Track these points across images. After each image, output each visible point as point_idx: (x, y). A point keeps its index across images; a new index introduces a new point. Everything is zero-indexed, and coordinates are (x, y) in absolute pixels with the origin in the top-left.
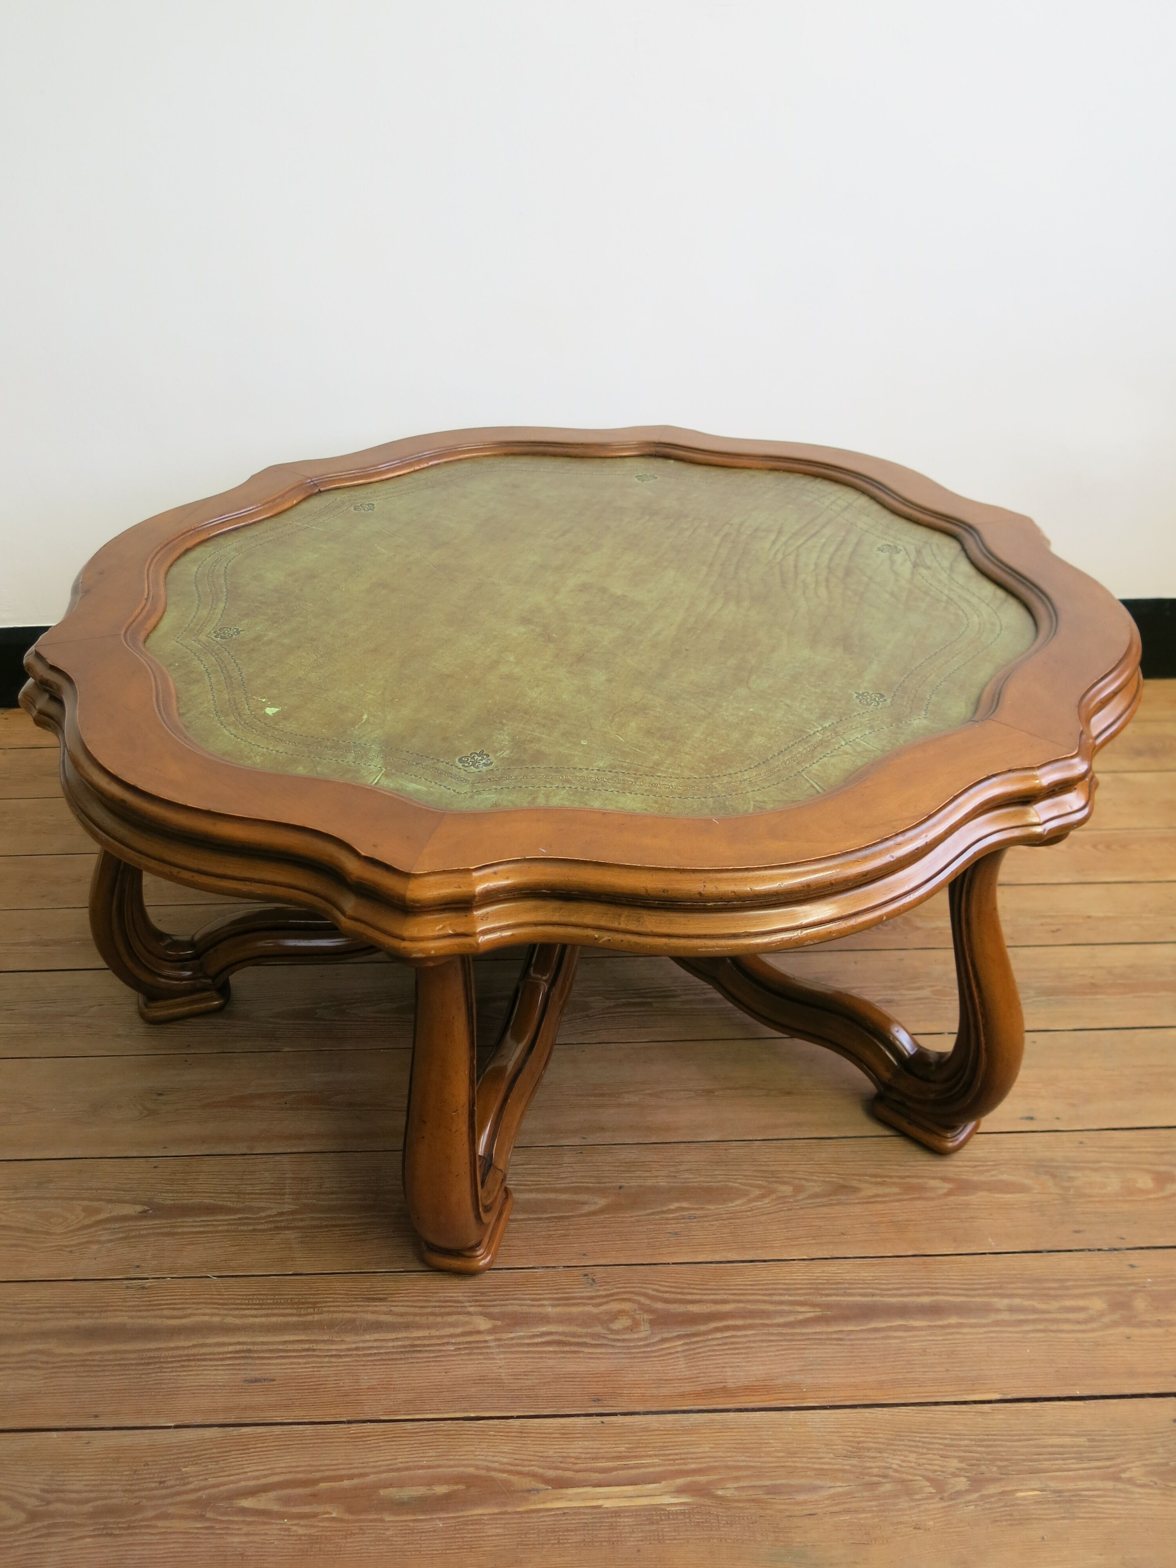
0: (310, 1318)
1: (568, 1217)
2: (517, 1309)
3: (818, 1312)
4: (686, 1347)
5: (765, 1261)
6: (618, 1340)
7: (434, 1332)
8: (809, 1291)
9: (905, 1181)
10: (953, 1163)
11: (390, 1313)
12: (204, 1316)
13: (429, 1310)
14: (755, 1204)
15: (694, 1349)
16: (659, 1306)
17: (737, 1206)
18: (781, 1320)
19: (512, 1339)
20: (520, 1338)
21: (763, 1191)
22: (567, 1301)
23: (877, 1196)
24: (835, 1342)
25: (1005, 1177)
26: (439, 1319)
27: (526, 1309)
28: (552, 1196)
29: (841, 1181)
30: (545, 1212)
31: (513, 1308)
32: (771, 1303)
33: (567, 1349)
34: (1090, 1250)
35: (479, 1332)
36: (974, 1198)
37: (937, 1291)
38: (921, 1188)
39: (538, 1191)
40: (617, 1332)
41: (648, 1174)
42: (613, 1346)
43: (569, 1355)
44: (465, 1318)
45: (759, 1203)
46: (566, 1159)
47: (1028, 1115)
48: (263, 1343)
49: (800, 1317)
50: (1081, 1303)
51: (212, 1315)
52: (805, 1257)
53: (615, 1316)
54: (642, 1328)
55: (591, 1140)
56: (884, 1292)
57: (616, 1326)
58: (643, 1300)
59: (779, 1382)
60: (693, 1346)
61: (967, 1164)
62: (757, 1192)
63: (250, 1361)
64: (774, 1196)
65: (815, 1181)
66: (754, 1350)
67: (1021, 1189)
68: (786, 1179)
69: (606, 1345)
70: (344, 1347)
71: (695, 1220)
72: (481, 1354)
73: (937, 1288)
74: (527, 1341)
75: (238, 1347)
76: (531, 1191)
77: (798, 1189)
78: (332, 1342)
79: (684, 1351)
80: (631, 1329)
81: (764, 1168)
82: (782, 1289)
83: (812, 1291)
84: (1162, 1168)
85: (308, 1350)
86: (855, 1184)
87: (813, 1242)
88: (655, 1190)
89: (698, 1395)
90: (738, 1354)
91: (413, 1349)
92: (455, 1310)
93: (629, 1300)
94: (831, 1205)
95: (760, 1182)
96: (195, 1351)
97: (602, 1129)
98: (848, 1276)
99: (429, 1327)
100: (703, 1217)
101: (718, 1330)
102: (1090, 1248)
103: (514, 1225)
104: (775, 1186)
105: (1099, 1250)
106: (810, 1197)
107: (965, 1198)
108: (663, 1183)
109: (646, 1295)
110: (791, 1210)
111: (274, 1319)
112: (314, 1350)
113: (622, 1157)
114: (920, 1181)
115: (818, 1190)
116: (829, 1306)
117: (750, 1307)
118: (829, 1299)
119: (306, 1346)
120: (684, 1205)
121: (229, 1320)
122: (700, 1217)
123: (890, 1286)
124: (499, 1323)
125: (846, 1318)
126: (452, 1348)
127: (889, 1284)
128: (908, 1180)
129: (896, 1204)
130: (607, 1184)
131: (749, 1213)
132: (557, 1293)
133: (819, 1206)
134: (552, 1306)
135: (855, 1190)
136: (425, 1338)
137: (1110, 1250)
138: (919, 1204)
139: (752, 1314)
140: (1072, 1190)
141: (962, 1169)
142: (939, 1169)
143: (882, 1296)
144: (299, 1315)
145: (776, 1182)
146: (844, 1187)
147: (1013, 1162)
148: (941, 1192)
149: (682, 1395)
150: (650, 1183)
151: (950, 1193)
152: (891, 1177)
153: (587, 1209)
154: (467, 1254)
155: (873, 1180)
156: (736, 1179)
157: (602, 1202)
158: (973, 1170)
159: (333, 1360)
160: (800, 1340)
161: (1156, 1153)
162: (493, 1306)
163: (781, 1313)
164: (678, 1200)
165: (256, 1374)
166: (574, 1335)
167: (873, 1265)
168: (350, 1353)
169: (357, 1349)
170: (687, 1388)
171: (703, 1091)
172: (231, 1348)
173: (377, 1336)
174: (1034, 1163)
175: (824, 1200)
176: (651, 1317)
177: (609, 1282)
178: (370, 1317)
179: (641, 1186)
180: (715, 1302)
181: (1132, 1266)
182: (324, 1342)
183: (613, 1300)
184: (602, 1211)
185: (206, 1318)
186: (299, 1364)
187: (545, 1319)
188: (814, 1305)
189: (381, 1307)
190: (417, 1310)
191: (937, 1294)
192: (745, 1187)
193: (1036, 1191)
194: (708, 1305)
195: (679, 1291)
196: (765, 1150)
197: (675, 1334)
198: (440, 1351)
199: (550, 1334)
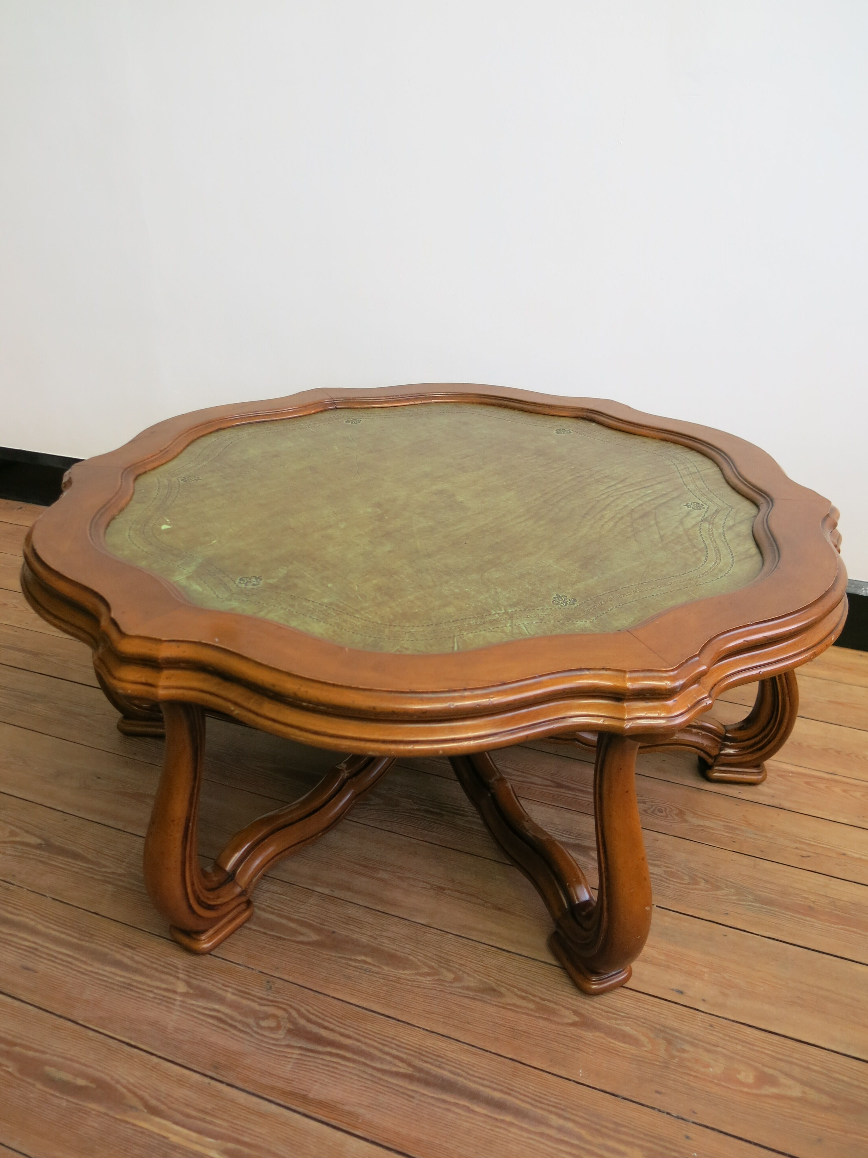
0: (83, 943)
1: (285, 939)
2: (209, 987)
3: (410, 1071)
4: (300, 1057)
5: (398, 1020)
6: (258, 1033)
7: (148, 981)
8: (414, 1053)
9: (543, 1002)
10: (592, 1003)
11: (132, 959)
12: (28, 919)
13: (155, 966)
14: (418, 977)
15: (304, 1060)
16: (302, 1022)
17: (405, 974)
18: (378, 1065)
19: (192, 1005)
20: (199, 1006)
21: (430, 971)
22: (244, 994)
23: (514, 1005)
24: (407, 1097)
25: (627, 1029)
26: (157, 974)
27: (215, 989)
28: (284, 921)
29: (494, 985)
30: (272, 930)
31: (207, 985)
32: (381, 1051)
33: (222, 1025)
34: (659, 1111)
35: (175, 992)
36: (589, 1035)
37: (512, 1092)
38: (553, 1012)
39: (278, 915)
40: (262, 1028)
41: (358, 930)
42: (252, 1036)
43: (219, 1030)
44: (172, 979)
45: (422, 978)
46: (311, 901)
47: (680, 989)
48: (47, 948)
49: (395, 1069)
50: (622, 1148)
51: (32, 920)
52: (428, 1029)
53: (267, 1016)
54: (280, 1032)
55: (337, 894)
56: (469, 1077)
57: (263, 1023)
58: (294, 1013)
59: (346, 1108)
60: (305, 1058)
61: (603, 1007)
62: (426, 970)
63: (32, 956)
64: (436, 977)
65: (475, 977)
66: (345, 1078)
67: (635, 1041)
68: (454, 969)
69: (248, 1033)
70: (90, 969)
71: (369, 973)
72: (166, 1006)
73: (512, 1090)
74: (200, 1010)
75: (32, 945)
76: (273, 913)
77: (457, 979)
78: (85, 963)
79: (297, 1059)
80: (271, 1029)
81: (443, 955)
82: (395, 1044)
83: (417, 1054)
84: (770, 1071)
85: (69, 962)
86: (503, 990)
87: (442, 1020)
88: (356, 943)
89: (284, 1093)
90: (332, 1076)
91: (128, 987)
92: (171, 972)
93: (285, 1010)
94: (475, 999)
95: (433, 964)
96: (9, 937)
97: (349, 889)
98: (450, 1054)
99: (147, 976)
100: (376, 973)
101: (330, 1054)
102: (661, 1109)
103: (247, 932)
104: (443, 970)
105: (668, 1114)
106: (463, 988)
107: (583, 1032)
108: (364, 940)
109: (298, 1011)
110: (442, 991)
111: (63, 936)
112: (71, 964)
113: (349, 912)
114: (556, 1007)
115: (472, 984)
116: (420, 1070)
117: (364, 1047)
118: (425, 1064)
119: (69, 960)
120: (369, 960)
121: (40, 927)
122: (373, 972)
123: (476, 1074)
124: (191, 991)
125: (427, 1083)
126: (152, 995)
127: (477, 1072)
128: (546, 1003)
129: (525, 1016)
130: (326, 927)
131: (410, 983)
132: (241, 987)
133: (465, 997)
134: (233, 994)
135: (501, 995)
136: (140, 982)
137: (677, 1117)
138: (542, 1023)
139: (361, 1053)
140: (677, 1059)
141: (595, 1010)
142: (576, 1003)
143: (466, 1078)
144: (79, 939)
145: (445, 968)
146: (494, 990)
147: (642, 1020)
148: (566, 1020)
149: (273, 1088)
150: (355, 936)
151: (574, 1024)
152: (534, 996)
153: (301, 938)
154: (194, 936)
155: (519, 993)
156: (418, 956)
157: (314, 937)
158: (604, 1014)
159: (78, 974)
160: (382, 1085)
161: (773, 1057)
162: (196, 979)
163: (382, 1061)
164: (365, 955)
165: (30, 965)
166: (232, 1018)
167: (474, 1054)
168: (91, 974)
169: (96, 973)
170: (280, 1084)
171: (438, 887)
172: (28, 944)
173: (113, 970)
174: (658, 1027)
175: (471, 994)
176: (291, 1027)
177: (280, 993)
178: (118, 956)
179: (348, 936)
180: (342, 1034)
181: (687, 1137)
182: (82, 961)
183: (274, 1006)
184: (309, 944)
185: (27, 920)
186: (58, 968)
187: (222, 1000)
188: (410, 1065)
189: (129, 952)
190: (148, 963)
191: (509, 1094)
192: (419, 963)
193: (645, 1049)
194: (336, 1034)
195: (323, 1017)
196: (452, 943)
197: (299, 1045)
198: (143, 994)
199: (218, 1011)
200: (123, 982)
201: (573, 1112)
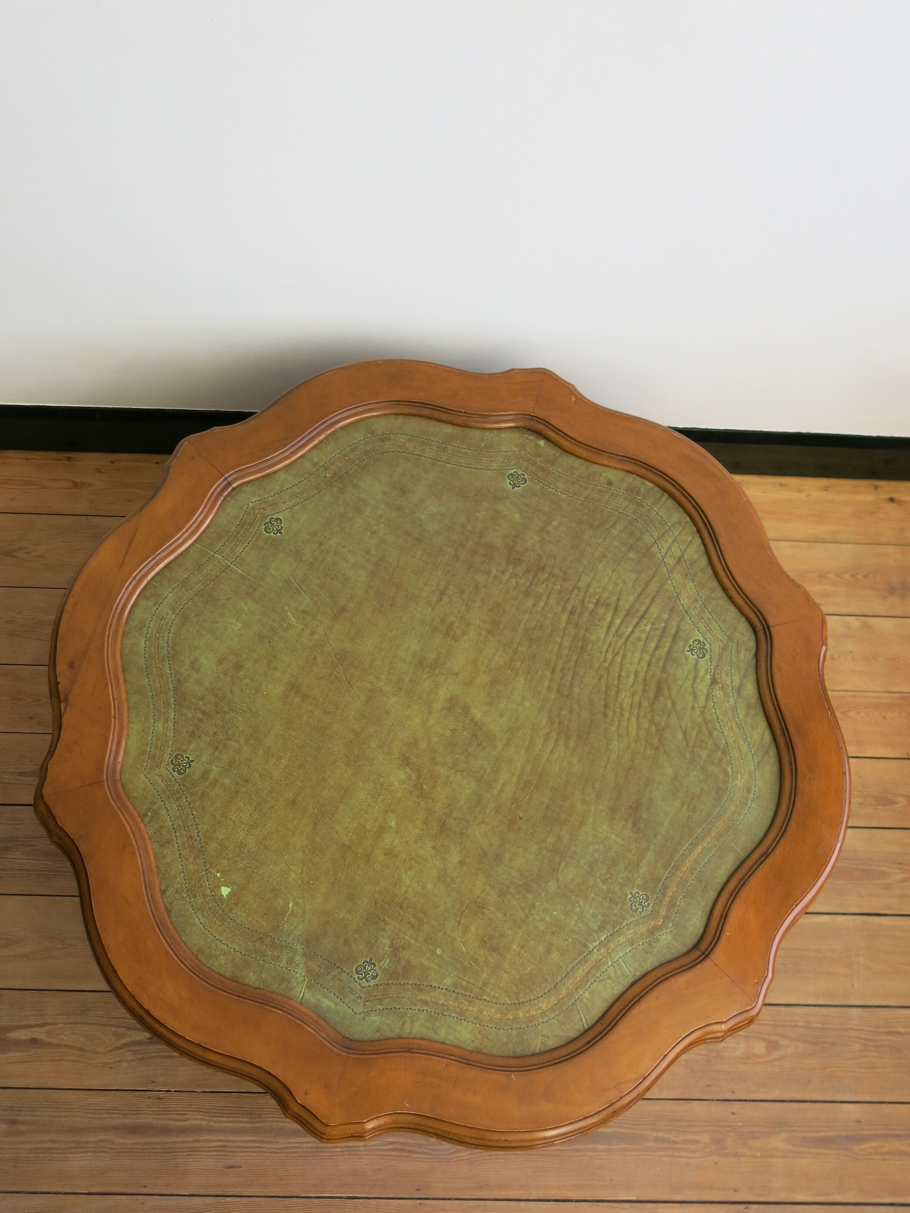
0: (258, 1125)
4: (470, 1156)
12: (198, 1120)
42: (429, 1154)
48: (233, 1141)
50: (696, 1137)
51: (201, 1120)
63: (226, 1153)
69: (426, 1152)
70: (278, 1146)
72: (355, 1155)
74: (381, 1148)
75: (219, 1144)
78: (272, 1143)
79: (468, 1159)
84: (773, 1038)
85: (258, 1147)
89: (473, 1188)
91: (317, 1149)
105: (718, 1100)
111: (238, 1125)
112: (262, 1148)
119: (257, 1145)
121: (212, 1124)
126: (339, 1150)
137: (724, 1100)
140: (713, 1053)
144: (251, 1123)
159: (273, 1155)
161: (773, 1025)
165: (231, 1163)
166: (408, 1145)
168: (282, 1151)
169: (286, 1148)
172: (214, 1144)
173: (297, 1140)
181: (733, 1113)
182: (268, 1142)
185: (198, 1122)
186: (254, 1156)
198: (333, 1152)
199: (394, 1143)
200: (311, 1148)
201: (661, 1123)
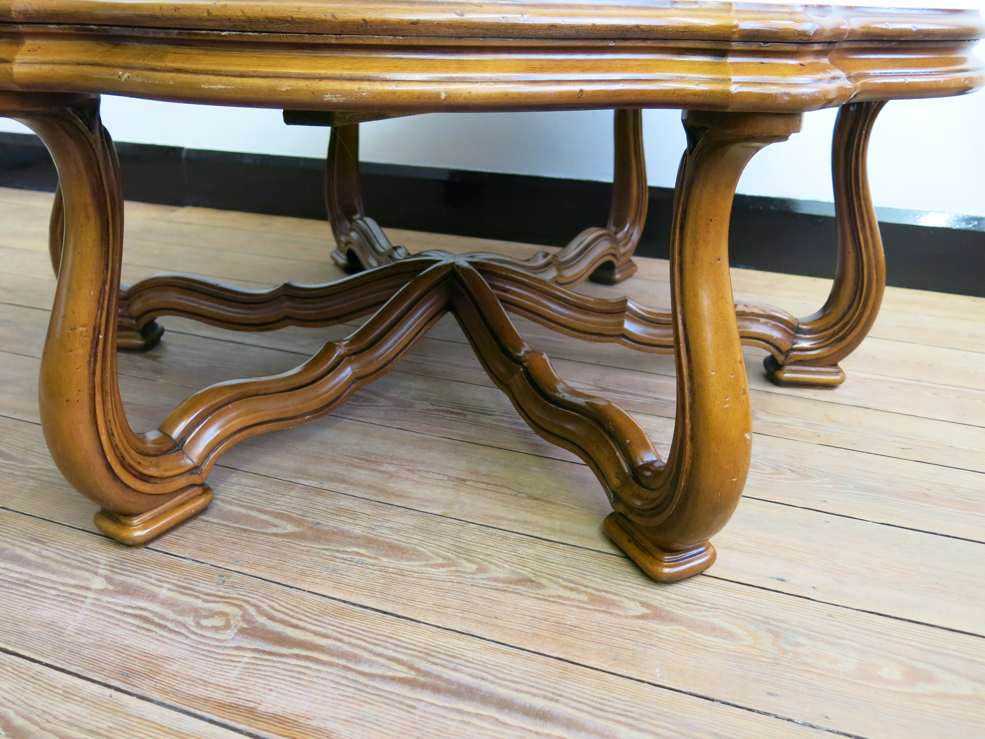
1: (251, 531)
2: (138, 582)
3: (412, 675)
4: (252, 661)
5: (399, 617)
6: (196, 634)
7: (55, 578)
8: (418, 654)
9: (598, 593)
10: (665, 594)
11: (39, 554)
13: (68, 561)
14: (429, 569)
15: (258, 665)
16: (262, 620)
17: (410, 565)
18: (365, 668)
19: (109, 602)
20: (117, 604)
21: (445, 562)
22: (184, 590)
23: (559, 597)
24: (405, 708)
25: (716, 621)
26: (69, 570)
27: (145, 585)
28: (254, 513)
29: (531, 576)
30: (237, 522)
31: (135, 580)
32: (371, 652)
33: (146, 626)
34: (777, 717)
35: (88, 589)
36: (664, 628)
37: (559, 698)
38: (613, 603)
39: (246, 507)
40: (203, 627)
41: (351, 521)
42: (187, 637)
43: (142, 631)
44: (87, 575)
45: (433, 570)
46: (292, 493)
47: (781, 577)
49: (390, 673)
52: (440, 625)
53: (212, 614)
54: (228, 632)
55: (326, 486)
56: (497, 680)
57: (204, 622)
58: (252, 610)
59: (313, 723)
60: (259, 662)
61: (680, 598)
62: (440, 561)
64: (453, 569)
65: (505, 568)
66: (315, 686)
67: (730, 635)
68: (477, 559)
69: (183, 634)
71: (361, 565)
72: (72, 605)
73: (561, 696)
74: (118, 608)
76: (240, 506)
77: (481, 570)
79: (248, 663)
80: (216, 629)
81: (462, 545)
82: (392, 644)
83: (422, 655)
84: (921, 666)
86: (543, 581)
87: (460, 615)
88: (346, 535)
89: (221, 706)
90: (296, 683)
91: (26, 584)
92: (88, 567)
93: (239, 606)
94: (505, 591)
95: (449, 555)
97: (343, 481)
98: (469, 654)
99: (54, 572)
100: (371, 565)
101: (297, 656)
102: (779, 714)
103: (203, 524)
104: (462, 561)
105: (789, 720)
106: (489, 579)
107: (656, 626)
108: (358, 531)
109: (257, 608)
110: (460, 583)
113: (341, 503)
114: (616, 598)
115: (501, 576)
116: (427, 674)
117: (346, 648)
118: (434, 667)
120: (362, 551)
122: (367, 564)
123: (508, 677)
124: (111, 588)
125: (436, 690)
126: (54, 592)
127: (510, 675)
128: (602, 594)
129: (575, 609)
130: (308, 519)
131: (417, 574)
132: (183, 582)
133: (490, 588)
134: (169, 589)
135: (540, 586)
136: (42, 579)
137: (804, 724)
138: (599, 617)
139: (343, 655)
140: (790, 654)
141: (670, 601)
142: (643, 593)
143: (492, 682)
145: (465, 559)
146: (531, 581)
147: (735, 611)
148: (632, 613)
149: (206, 700)
150: (346, 527)
151: (643, 617)
152: (586, 586)
153: (274, 530)
155: (566, 584)
156: (429, 546)
157: (291, 528)
158: (683, 604)
160: (369, 693)
161: (921, 649)
162: (121, 574)
163: (371, 663)
164: (359, 546)
166: (162, 617)
167: (504, 653)
170: (218, 695)
171: (457, 478)
174: (759, 618)
175: (500, 585)
176: (245, 626)
177: (235, 588)
178: (19, 551)
179: (336, 528)
180: (315, 633)
183: (225, 602)
184: (284, 535)
187: (152, 597)
188: (411, 667)
189: (36, 547)
190: (59, 558)
191: (557, 701)
192: (429, 554)
193: (745, 643)
194: (308, 633)
195: (291, 613)
196: (475, 532)
197: (253, 647)
198: (42, 592)
199: (144, 609)
200: (18, 579)
201: (653, 721)
